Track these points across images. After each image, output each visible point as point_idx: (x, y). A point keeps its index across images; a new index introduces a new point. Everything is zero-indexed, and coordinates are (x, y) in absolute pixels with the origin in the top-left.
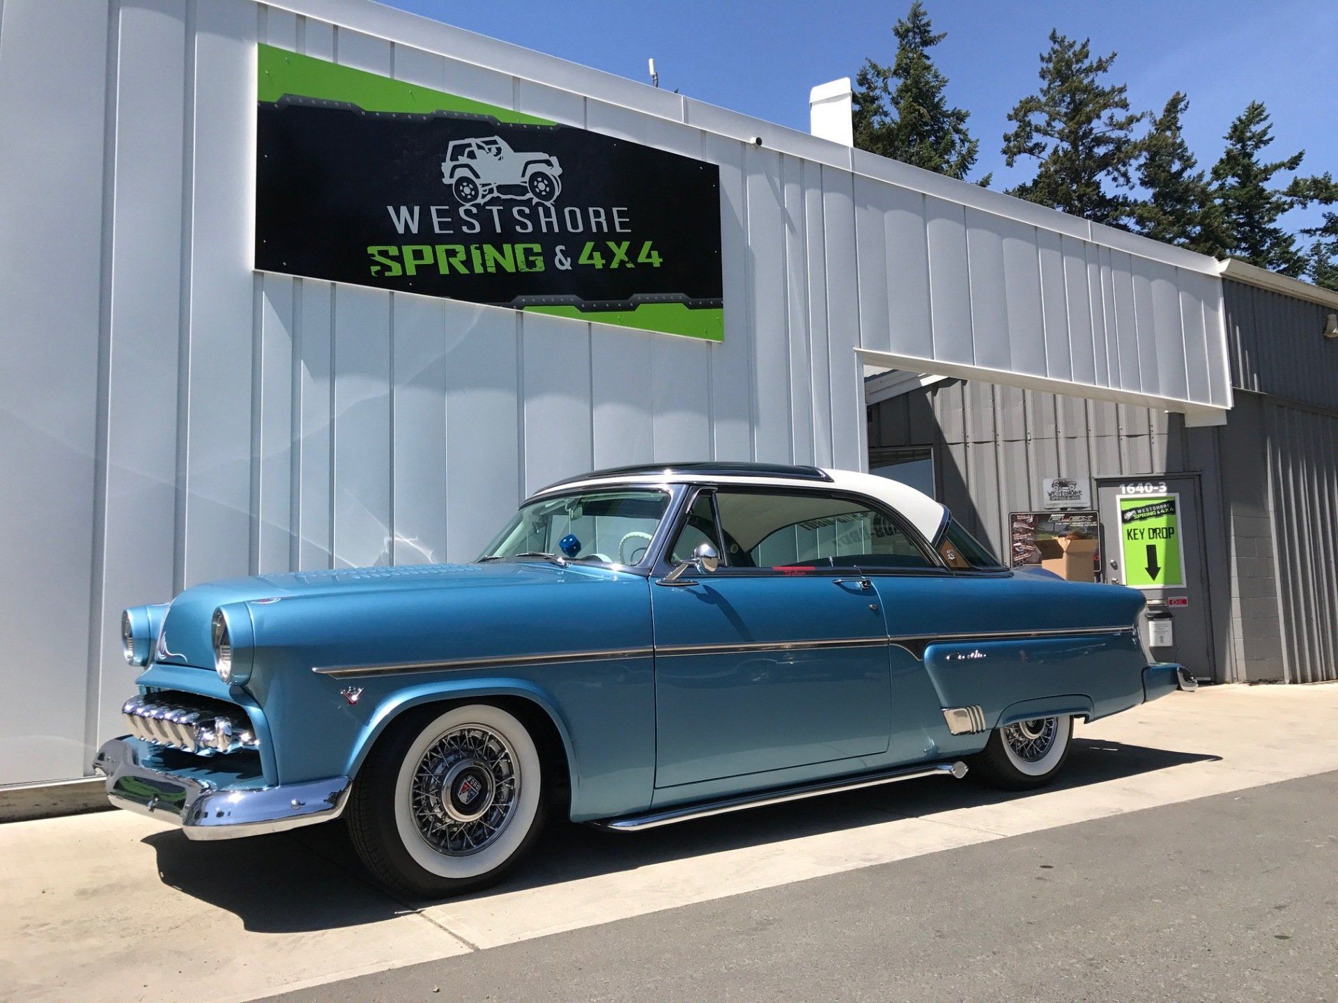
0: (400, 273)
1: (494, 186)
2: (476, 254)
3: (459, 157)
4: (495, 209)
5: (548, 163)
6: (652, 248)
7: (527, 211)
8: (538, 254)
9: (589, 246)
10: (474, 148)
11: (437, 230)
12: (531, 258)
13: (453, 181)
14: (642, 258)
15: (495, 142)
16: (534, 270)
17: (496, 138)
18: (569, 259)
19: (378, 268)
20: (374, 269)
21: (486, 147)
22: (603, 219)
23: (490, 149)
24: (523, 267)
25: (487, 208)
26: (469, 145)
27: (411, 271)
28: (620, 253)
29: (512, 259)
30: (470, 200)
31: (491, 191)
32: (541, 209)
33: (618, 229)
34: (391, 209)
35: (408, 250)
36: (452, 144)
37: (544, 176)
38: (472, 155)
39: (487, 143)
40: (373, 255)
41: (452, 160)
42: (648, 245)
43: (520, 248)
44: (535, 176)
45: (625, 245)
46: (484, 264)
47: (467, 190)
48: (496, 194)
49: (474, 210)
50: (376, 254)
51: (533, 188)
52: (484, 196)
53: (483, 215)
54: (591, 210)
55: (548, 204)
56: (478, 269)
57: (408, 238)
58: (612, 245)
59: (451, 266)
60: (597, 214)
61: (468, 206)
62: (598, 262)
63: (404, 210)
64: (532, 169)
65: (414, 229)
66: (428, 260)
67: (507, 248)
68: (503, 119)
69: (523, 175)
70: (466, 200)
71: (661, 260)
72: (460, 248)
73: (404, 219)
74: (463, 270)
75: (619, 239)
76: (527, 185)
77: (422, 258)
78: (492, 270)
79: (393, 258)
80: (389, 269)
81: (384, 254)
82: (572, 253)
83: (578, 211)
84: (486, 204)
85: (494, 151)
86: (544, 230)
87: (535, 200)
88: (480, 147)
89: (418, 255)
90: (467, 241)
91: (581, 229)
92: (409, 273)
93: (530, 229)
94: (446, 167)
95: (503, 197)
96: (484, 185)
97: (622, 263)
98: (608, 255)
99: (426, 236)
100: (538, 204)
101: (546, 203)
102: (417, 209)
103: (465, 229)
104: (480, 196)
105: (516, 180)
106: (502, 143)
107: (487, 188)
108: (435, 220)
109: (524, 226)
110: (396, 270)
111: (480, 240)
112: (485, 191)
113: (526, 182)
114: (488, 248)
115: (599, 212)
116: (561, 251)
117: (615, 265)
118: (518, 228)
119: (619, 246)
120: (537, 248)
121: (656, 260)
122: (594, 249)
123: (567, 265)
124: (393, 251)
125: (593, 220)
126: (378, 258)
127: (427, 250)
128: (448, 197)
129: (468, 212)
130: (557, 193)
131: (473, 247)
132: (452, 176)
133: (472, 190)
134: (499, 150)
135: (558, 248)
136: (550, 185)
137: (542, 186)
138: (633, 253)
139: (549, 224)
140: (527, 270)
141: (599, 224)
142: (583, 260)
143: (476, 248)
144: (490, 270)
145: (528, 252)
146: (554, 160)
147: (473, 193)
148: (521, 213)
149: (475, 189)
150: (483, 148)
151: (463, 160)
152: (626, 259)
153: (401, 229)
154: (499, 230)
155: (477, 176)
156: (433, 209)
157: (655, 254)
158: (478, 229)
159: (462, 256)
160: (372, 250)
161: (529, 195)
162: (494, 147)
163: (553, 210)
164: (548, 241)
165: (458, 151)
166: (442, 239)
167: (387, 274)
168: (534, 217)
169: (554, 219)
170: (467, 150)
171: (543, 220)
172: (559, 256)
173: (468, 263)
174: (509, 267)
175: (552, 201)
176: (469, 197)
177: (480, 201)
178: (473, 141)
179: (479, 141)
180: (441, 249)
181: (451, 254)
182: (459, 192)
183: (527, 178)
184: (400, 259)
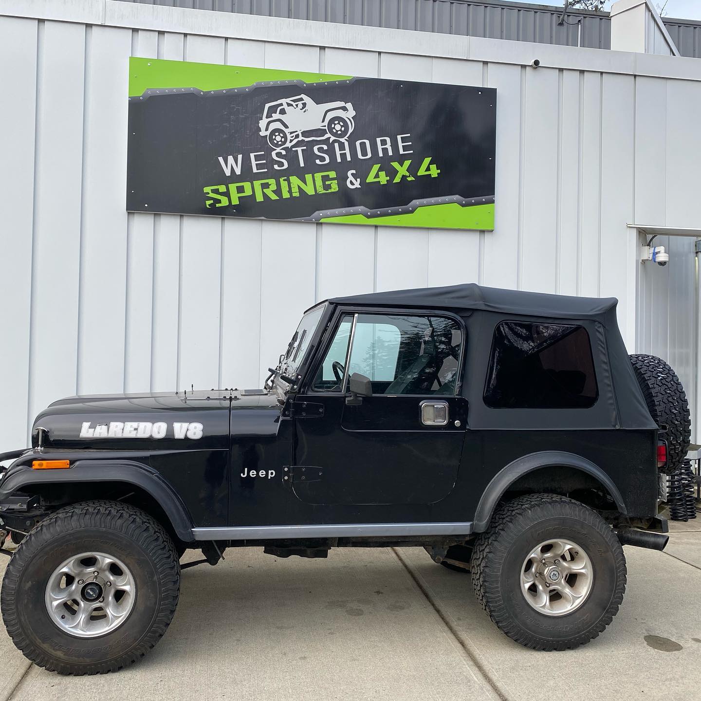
0: (227, 204)
1: (300, 133)
2: (284, 184)
3: (273, 115)
4: (299, 150)
5: (344, 109)
6: (431, 163)
7: (325, 147)
8: (333, 179)
9: (376, 167)
10: (285, 106)
11: (255, 170)
12: (327, 183)
13: (268, 133)
14: (422, 172)
15: (301, 99)
16: (330, 191)
17: (303, 96)
18: (359, 180)
19: (212, 202)
20: (208, 203)
21: (294, 104)
22: (388, 146)
23: (297, 105)
24: (321, 190)
25: (293, 149)
26: (281, 105)
27: (235, 201)
28: (402, 170)
29: (312, 185)
30: (281, 145)
31: (297, 136)
32: (336, 145)
33: (401, 152)
34: (221, 159)
35: (233, 187)
36: (267, 106)
37: (339, 119)
38: (283, 112)
39: (294, 101)
40: (208, 193)
41: (267, 118)
42: (427, 160)
43: (318, 176)
44: (332, 121)
45: (407, 163)
46: (290, 191)
47: (278, 138)
48: (301, 138)
49: (284, 152)
50: (210, 192)
51: (331, 129)
52: (291, 141)
53: (291, 155)
54: (378, 140)
55: (342, 140)
56: (286, 195)
57: (234, 178)
58: (395, 165)
59: (264, 195)
60: (384, 142)
61: (278, 150)
62: (383, 179)
63: (231, 159)
64: (330, 115)
65: (238, 171)
66: (248, 192)
67: (308, 177)
68: (308, 81)
69: (323, 121)
70: (277, 145)
71: (439, 171)
72: (272, 182)
73: (231, 165)
74: (274, 197)
75: (401, 160)
76: (326, 128)
77: (243, 191)
78: (296, 194)
79: (222, 194)
80: (219, 201)
81: (216, 191)
82: (362, 175)
83: (367, 142)
84: (293, 146)
85: (300, 106)
86: (339, 160)
87: (333, 138)
88: (289, 105)
89: (240, 190)
90: (277, 175)
91: (369, 155)
92: (233, 203)
93: (327, 161)
94: (263, 124)
95: (307, 139)
96: (291, 133)
97: (404, 177)
98: (392, 173)
99: (247, 175)
100: (335, 141)
101: (341, 140)
102: (240, 157)
103: (276, 167)
104: (288, 141)
105: (318, 125)
106: (307, 99)
107: (294, 134)
108: (254, 163)
109: (322, 159)
110: (225, 202)
111: (287, 174)
112: (292, 137)
113: (325, 126)
114: (294, 180)
115: (385, 140)
116: (352, 174)
117: (397, 179)
118: (318, 162)
119: (402, 165)
120: (332, 174)
121: (434, 172)
122: (380, 170)
123: (357, 184)
124: (222, 189)
125: (380, 147)
126: (212, 195)
127: (247, 185)
128: (264, 145)
129: (279, 155)
130: (350, 131)
131: (281, 180)
132: (267, 130)
133: (282, 137)
134: (304, 105)
135: (349, 173)
136: (346, 125)
137: (338, 127)
138: (413, 169)
139: (343, 156)
140: (325, 191)
141: (385, 150)
142: (370, 179)
143: (284, 180)
144: (294, 195)
145: (325, 178)
146: (349, 106)
147: (283, 140)
148: (320, 150)
149: (285, 137)
150: (292, 105)
151: (276, 116)
152: (408, 174)
153: (228, 173)
154: (302, 165)
155: (286, 127)
156: (252, 155)
157: (433, 167)
158: (286, 166)
159: (273, 187)
160: (207, 189)
161: (328, 135)
162: (300, 104)
163: (346, 144)
164: (341, 169)
165: (273, 110)
166: (258, 177)
167: (217, 205)
168: (331, 152)
169: (347, 151)
170: (280, 108)
171: (338, 153)
172: (351, 178)
173: (278, 192)
174: (310, 190)
175: (346, 138)
176: (280, 143)
177: (288, 145)
178: (283, 101)
179: (289, 100)
180: (257, 184)
181: (265, 186)
182: (271, 140)
183: (326, 123)
184: (227, 194)
